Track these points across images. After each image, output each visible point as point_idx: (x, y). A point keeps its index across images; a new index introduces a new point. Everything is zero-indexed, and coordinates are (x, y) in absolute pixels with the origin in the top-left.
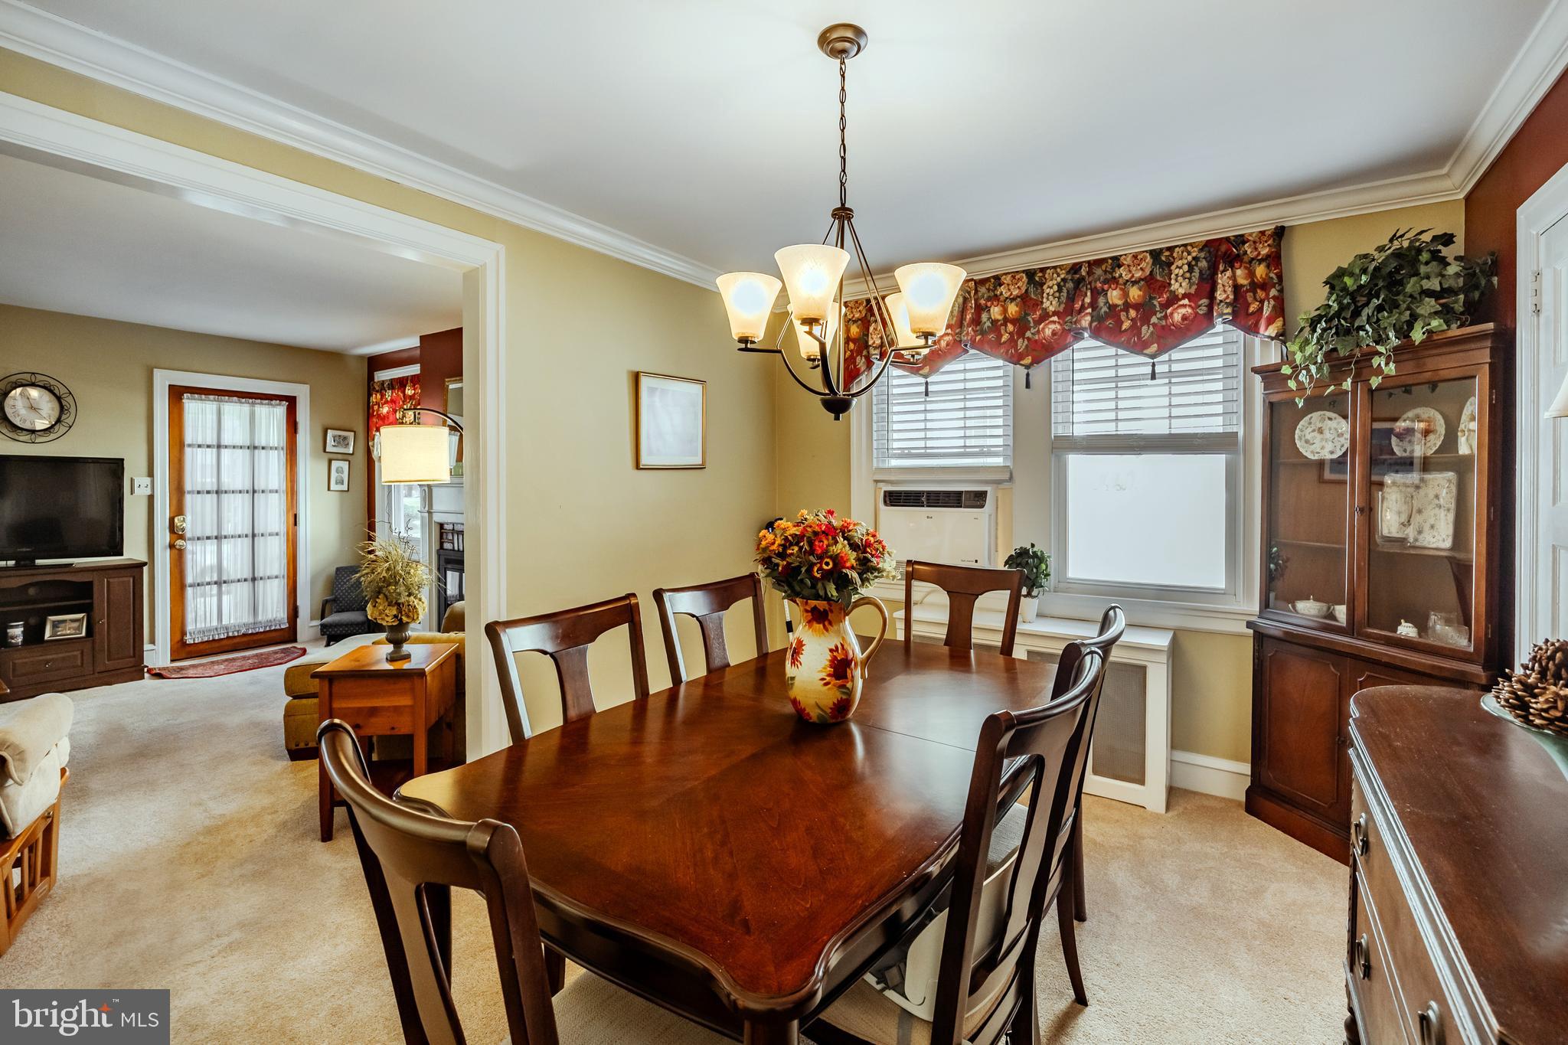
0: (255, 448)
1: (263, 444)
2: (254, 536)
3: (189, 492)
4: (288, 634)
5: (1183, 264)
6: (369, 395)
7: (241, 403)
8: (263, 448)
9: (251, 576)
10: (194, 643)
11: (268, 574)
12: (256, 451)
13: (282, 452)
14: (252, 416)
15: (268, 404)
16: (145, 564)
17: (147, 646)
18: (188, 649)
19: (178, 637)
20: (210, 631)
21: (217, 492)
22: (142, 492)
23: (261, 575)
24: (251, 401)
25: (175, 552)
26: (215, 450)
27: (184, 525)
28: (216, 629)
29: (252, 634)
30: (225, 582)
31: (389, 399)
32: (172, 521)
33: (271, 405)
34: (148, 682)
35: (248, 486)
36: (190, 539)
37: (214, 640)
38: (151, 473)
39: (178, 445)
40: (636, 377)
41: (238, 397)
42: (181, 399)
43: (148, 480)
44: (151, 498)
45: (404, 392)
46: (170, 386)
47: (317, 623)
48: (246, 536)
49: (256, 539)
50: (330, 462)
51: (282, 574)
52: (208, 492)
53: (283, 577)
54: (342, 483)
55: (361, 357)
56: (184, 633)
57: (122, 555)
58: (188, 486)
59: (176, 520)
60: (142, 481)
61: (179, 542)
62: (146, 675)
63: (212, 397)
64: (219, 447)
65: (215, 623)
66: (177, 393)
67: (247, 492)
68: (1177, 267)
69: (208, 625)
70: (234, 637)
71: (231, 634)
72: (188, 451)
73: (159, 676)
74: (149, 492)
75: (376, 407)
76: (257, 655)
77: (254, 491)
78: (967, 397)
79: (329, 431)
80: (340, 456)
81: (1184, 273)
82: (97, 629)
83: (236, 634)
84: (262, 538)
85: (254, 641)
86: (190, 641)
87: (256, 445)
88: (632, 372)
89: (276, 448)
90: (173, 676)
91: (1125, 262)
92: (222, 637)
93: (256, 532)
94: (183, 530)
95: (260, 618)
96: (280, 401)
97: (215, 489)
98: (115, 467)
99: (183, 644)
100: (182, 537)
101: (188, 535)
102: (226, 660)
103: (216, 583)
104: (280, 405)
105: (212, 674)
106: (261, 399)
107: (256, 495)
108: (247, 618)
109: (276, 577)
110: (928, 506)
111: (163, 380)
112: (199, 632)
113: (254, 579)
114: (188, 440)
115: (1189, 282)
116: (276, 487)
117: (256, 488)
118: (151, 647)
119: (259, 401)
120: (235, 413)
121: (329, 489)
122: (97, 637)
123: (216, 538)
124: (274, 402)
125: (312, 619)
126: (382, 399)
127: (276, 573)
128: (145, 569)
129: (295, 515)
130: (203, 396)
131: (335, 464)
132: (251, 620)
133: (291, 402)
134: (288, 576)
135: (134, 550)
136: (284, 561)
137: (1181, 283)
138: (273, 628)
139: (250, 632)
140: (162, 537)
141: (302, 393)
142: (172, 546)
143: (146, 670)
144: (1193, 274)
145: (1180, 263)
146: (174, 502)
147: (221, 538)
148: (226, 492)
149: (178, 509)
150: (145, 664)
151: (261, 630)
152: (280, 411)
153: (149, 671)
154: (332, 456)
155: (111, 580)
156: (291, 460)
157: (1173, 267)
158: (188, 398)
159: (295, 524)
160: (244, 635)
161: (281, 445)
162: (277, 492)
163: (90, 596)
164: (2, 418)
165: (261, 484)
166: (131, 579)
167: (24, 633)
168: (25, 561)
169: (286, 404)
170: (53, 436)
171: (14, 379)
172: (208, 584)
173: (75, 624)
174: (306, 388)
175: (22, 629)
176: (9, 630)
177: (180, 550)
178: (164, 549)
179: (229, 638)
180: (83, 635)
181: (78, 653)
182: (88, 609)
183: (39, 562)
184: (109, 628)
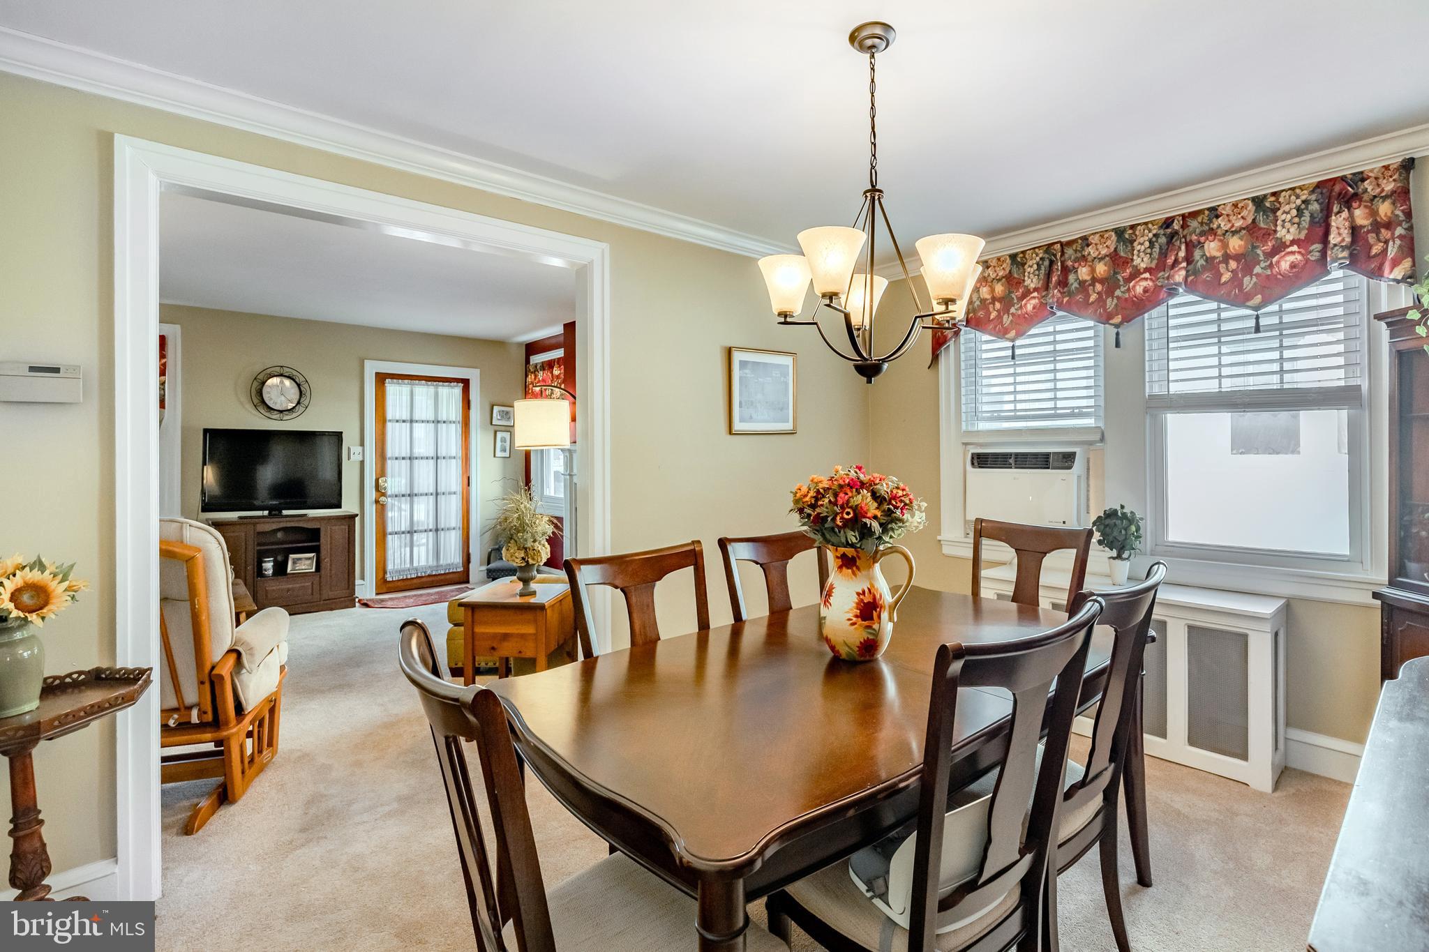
0: (438, 422)
1: (445, 419)
2: (437, 494)
3: (389, 459)
4: (463, 578)
5: (1291, 209)
6: (526, 376)
7: (428, 385)
8: (444, 422)
9: (435, 527)
10: (393, 581)
11: (448, 526)
12: (439, 425)
13: (458, 425)
14: (436, 395)
15: (448, 386)
16: (357, 515)
17: (358, 582)
18: (390, 585)
19: (381, 576)
20: (404, 571)
21: (410, 458)
22: (356, 458)
23: (443, 526)
24: (434, 383)
25: (380, 507)
26: (408, 424)
27: (386, 485)
28: (409, 570)
29: (435, 575)
30: (415, 532)
31: (541, 379)
32: (377, 480)
33: (451, 386)
34: (358, 610)
35: (432, 453)
36: (390, 496)
37: (407, 579)
38: (362, 444)
39: (382, 420)
40: (729, 352)
41: (426, 381)
42: (384, 383)
43: (361, 448)
44: (362, 463)
45: (552, 373)
46: (376, 373)
47: (484, 568)
48: (432, 494)
49: (439, 496)
50: (495, 432)
51: (458, 526)
52: (403, 458)
53: (459, 528)
54: (505, 451)
55: (519, 344)
56: (385, 572)
57: (340, 507)
58: (389, 454)
59: (380, 481)
60: (356, 449)
61: (382, 499)
62: (357, 604)
63: (406, 381)
64: (411, 421)
65: (408, 566)
66: (381, 378)
67: (432, 458)
68: (1284, 212)
69: (403, 566)
70: (422, 577)
71: (419, 575)
72: (389, 426)
73: (366, 605)
74: (361, 459)
75: (531, 386)
76: (438, 593)
77: (437, 458)
78: (1057, 358)
79: (495, 407)
80: (503, 428)
81: (1292, 218)
82: (323, 565)
83: (423, 575)
84: (443, 496)
85: (437, 581)
86: (389, 579)
87: (439, 419)
88: (726, 348)
89: (454, 422)
90: (376, 606)
91: (1223, 212)
92: (413, 576)
93: (439, 491)
94: (385, 488)
95: (441, 562)
96: (457, 382)
97: (409, 455)
98: (338, 436)
99: (385, 581)
100: (384, 495)
101: (389, 493)
102: (415, 595)
103: (409, 532)
104: (457, 386)
105: (404, 606)
106: (443, 382)
107: (439, 461)
108: (432, 562)
109: (454, 529)
110: (1016, 468)
111: (372, 368)
112: (396, 572)
113: (437, 530)
114: (389, 416)
115: (1299, 227)
116: (454, 455)
117: (439, 455)
118: (362, 582)
119: (441, 383)
120: (423, 392)
121: (495, 456)
122: (323, 572)
123: (409, 495)
124: (452, 384)
125: (481, 565)
126: (535, 379)
127: (453, 525)
128: (357, 519)
129: (469, 478)
130: (400, 381)
131: (499, 435)
132: (435, 564)
133: (466, 383)
134: (463, 528)
135: (349, 505)
136: (460, 516)
137: (1288, 230)
138: (451, 571)
139: (434, 573)
140: (370, 494)
141: (474, 376)
142: (377, 502)
143: (357, 600)
144: (1303, 219)
145: (1287, 208)
146: (379, 466)
147: (413, 496)
148: (416, 458)
149: (382, 472)
150: (356, 595)
151: (443, 572)
152: (457, 390)
153: (359, 601)
154: (497, 428)
155: (333, 528)
156: (465, 432)
157: (1279, 213)
158: (389, 383)
159: (469, 485)
160: (429, 576)
161: (458, 419)
162: (454, 458)
163: (318, 540)
164: (260, 401)
165: (442, 453)
166: (347, 527)
167: (274, 566)
168: (275, 512)
169: (461, 385)
170: (294, 415)
171: (268, 371)
172: (403, 533)
173: (309, 562)
174: (477, 372)
175: (272, 564)
176: (263, 564)
177: (383, 505)
178: (371, 505)
179: (418, 577)
180: (313, 570)
181: (310, 584)
182: (316, 550)
183: (285, 512)
184: (331, 565)
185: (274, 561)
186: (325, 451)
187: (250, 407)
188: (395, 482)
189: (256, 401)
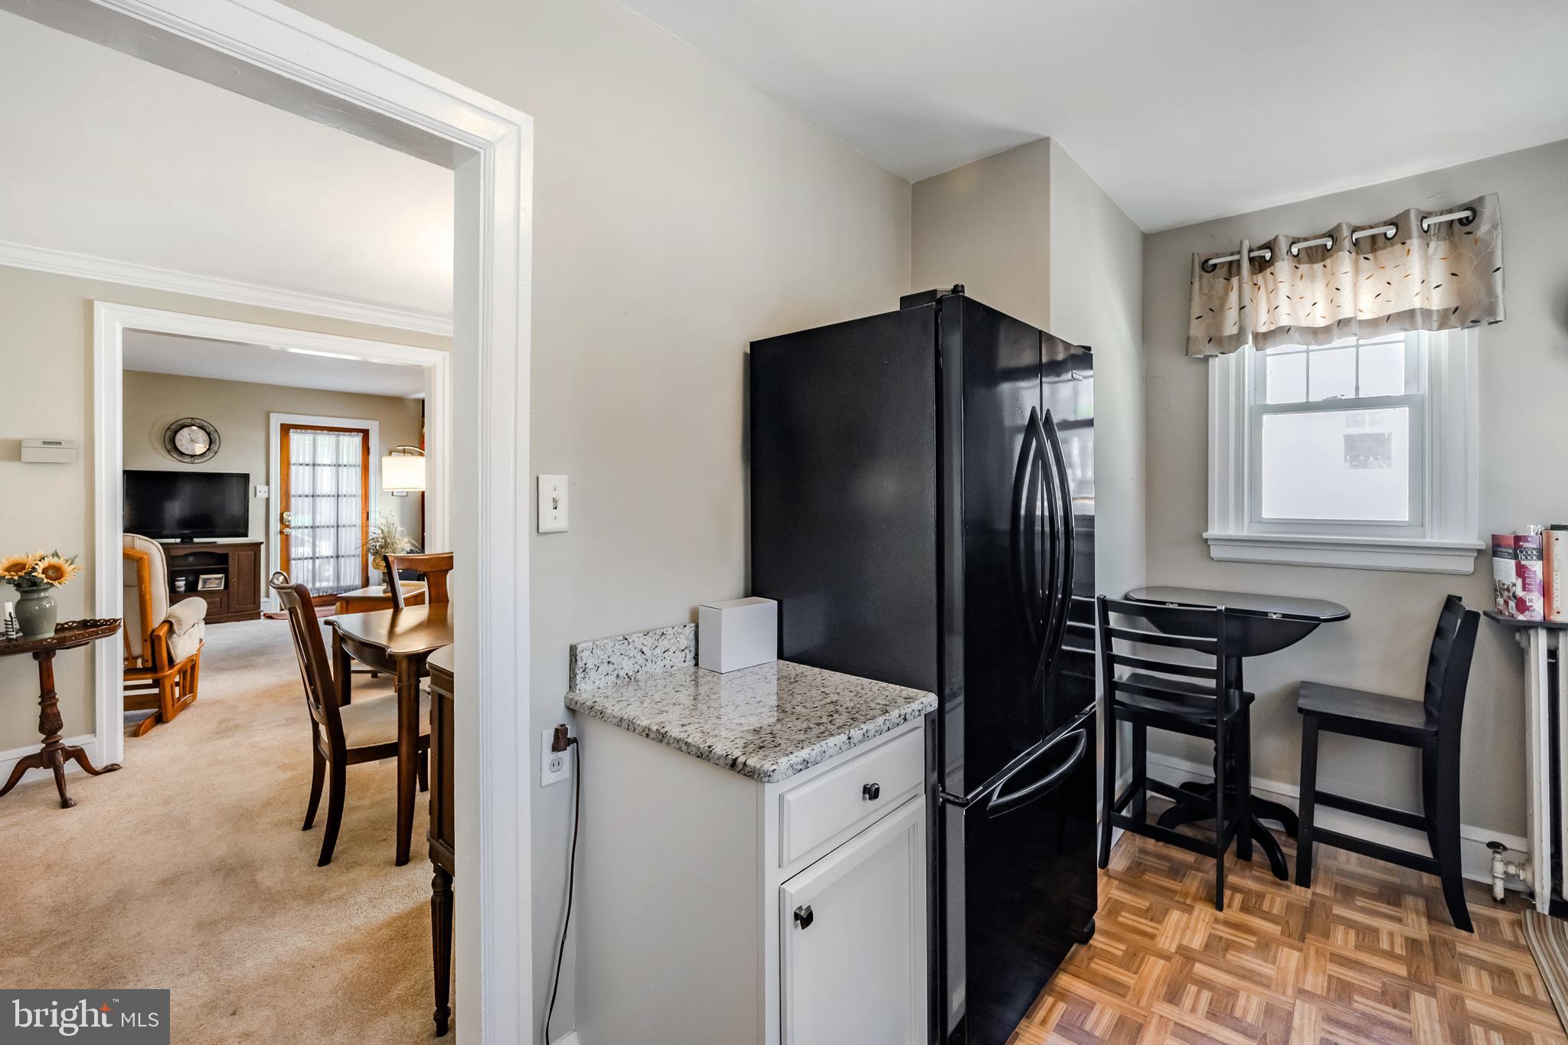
0: (339, 465)
1: (345, 463)
2: (338, 526)
3: (293, 496)
7: (330, 435)
8: (345, 466)
9: (336, 554)
11: (348, 553)
12: (340, 468)
13: (358, 468)
14: (338, 443)
15: (349, 435)
16: (263, 543)
17: (263, 599)
21: (312, 496)
22: (262, 495)
23: (343, 554)
24: (336, 433)
25: (284, 536)
26: (311, 467)
27: (290, 518)
30: (317, 558)
32: (282, 515)
33: (351, 435)
34: (263, 621)
35: (334, 492)
36: (293, 528)
38: (268, 483)
39: (286, 463)
41: (328, 430)
42: (288, 433)
43: (266, 487)
44: (268, 500)
46: (281, 424)
48: (333, 527)
49: (339, 529)
51: (358, 553)
52: (306, 496)
53: (358, 555)
55: (416, 400)
57: (247, 537)
58: (293, 492)
59: (284, 515)
60: (262, 489)
61: (286, 530)
62: (262, 617)
63: (309, 431)
64: (314, 465)
65: (310, 585)
66: (286, 429)
67: (334, 496)
70: (323, 596)
71: (321, 594)
72: (293, 468)
73: (270, 617)
74: (267, 496)
77: (338, 496)
82: (231, 584)
83: (325, 594)
84: (344, 528)
87: (340, 463)
89: (354, 466)
90: (279, 618)
93: (340, 524)
94: (289, 521)
95: (342, 583)
96: (358, 432)
97: (311, 493)
98: (246, 477)
100: (288, 526)
101: (293, 525)
103: (311, 558)
104: (357, 435)
106: (344, 431)
107: (340, 498)
108: (332, 584)
109: (354, 556)
111: (276, 420)
113: (338, 557)
114: (293, 460)
116: (354, 493)
117: (340, 494)
118: (267, 599)
119: (342, 433)
120: (325, 440)
121: (392, 495)
122: (231, 590)
123: (312, 527)
124: (353, 433)
127: (353, 553)
128: (263, 547)
129: (368, 513)
130: (304, 431)
132: (336, 585)
133: (366, 433)
134: (362, 555)
135: (255, 534)
136: (359, 544)
139: (334, 593)
140: (275, 526)
141: (373, 427)
142: (281, 532)
143: (262, 614)
146: (284, 503)
147: (315, 527)
148: (319, 496)
149: (286, 507)
150: (262, 609)
152: (357, 439)
153: (264, 615)
155: (240, 553)
156: (365, 474)
158: (293, 432)
159: (368, 519)
160: (331, 595)
161: (358, 463)
162: (354, 496)
163: (227, 563)
164: (173, 449)
165: (343, 491)
166: (253, 553)
167: (185, 585)
168: (187, 539)
169: (361, 434)
170: (205, 459)
171: (181, 422)
172: (306, 559)
173: (217, 581)
174: (377, 423)
175: (184, 582)
176: (176, 583)
177: (287, 535)
178: (276, 534)
179: (319, 596)
180: (222, 588)
181: (218, 599)
182: (225, 571)
183: (196, 540)
184: (238, 584)
185: (186, 580)
186: (234, 490)
187: (163, 452)
188: (299, 517)
189: (169, 447)
